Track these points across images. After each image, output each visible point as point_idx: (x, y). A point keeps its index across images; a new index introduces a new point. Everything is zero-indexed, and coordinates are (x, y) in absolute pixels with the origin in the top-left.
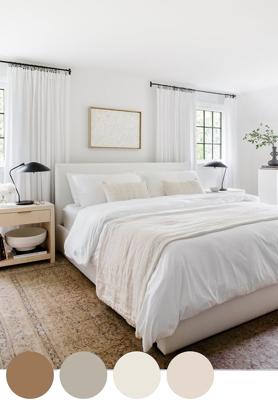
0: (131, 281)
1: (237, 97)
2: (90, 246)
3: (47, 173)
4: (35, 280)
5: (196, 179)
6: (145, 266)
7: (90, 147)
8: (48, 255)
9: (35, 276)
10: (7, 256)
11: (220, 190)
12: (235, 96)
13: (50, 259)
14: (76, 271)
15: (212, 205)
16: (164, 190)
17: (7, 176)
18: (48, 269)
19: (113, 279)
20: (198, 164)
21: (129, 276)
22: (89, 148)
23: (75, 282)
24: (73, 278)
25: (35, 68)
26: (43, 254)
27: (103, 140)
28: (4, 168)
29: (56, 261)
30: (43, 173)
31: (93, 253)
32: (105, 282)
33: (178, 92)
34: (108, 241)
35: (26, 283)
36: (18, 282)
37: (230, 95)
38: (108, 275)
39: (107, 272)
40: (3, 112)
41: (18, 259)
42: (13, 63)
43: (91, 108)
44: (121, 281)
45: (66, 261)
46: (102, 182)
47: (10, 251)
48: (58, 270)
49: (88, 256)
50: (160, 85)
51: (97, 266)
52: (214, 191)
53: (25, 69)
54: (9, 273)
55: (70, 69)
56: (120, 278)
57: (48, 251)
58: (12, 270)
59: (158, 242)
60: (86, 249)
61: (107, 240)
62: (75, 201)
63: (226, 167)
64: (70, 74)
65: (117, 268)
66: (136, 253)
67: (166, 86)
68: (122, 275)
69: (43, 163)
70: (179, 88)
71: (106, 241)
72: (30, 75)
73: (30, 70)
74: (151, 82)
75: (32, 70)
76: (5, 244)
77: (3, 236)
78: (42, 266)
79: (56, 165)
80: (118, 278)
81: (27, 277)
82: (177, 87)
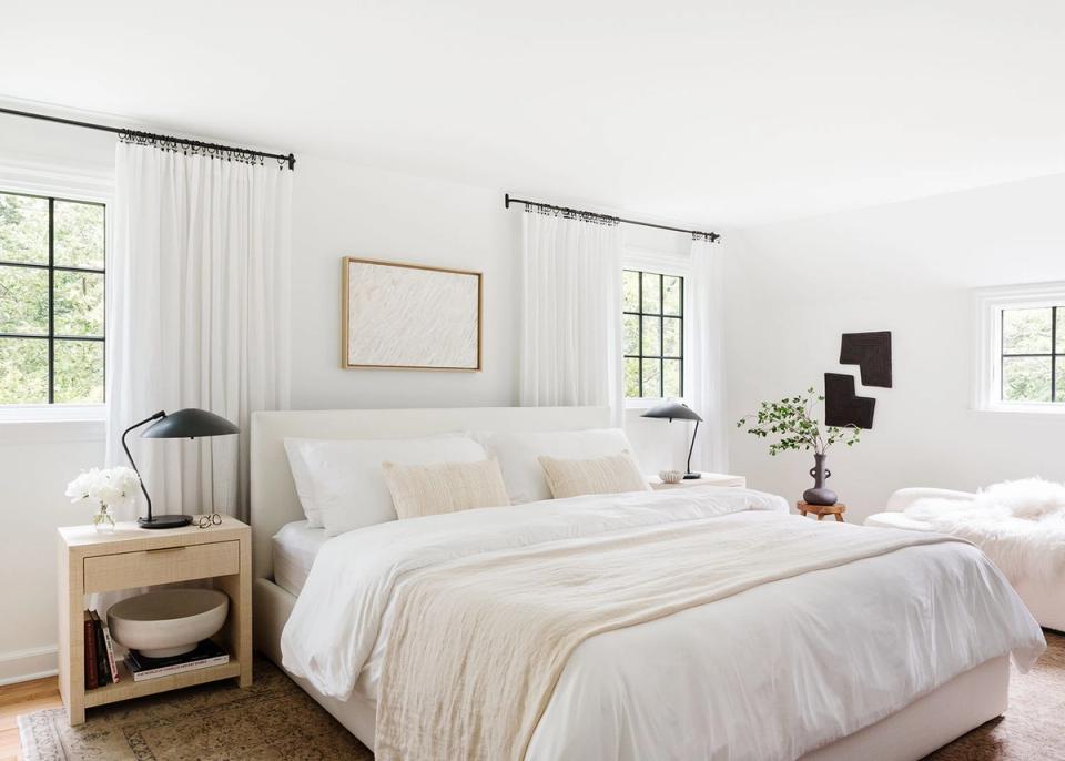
0: (479, 747)
1: (721, 239)
2: (356, 644)
3: (230, 439)
4: (197, 742)
5: (626, 451)
6: (516, 704)
7: (345, 364)
8: (234, 665)
9: (196, 730)
10: (114, 675)
11: (686, 478)
12: (718, 236)
13: (238, 678)
14: (313, 710)
15: (672, 521)
16: (546, 483)
17: (112, 446)
18: (234, 705)
19: (424, 739)
20: (628, 411)
21: (472, 730)
22: (343, 367)
23: (312, 742)
24: (305, 732)
25: (196, 147)
26: (218, 663)
27: (382, 345)
28: (104, 423)
29: (254, 680)
30: (217, 439)
31: (365, 664)
32: (403, 746)
33: (577, 223)
34: (406, 632)
35: (173, 750)
36: (147, 748)
37: (706, 234)
38: (411, 726)
39: (407, 717)
40: (102, 268)
41: (147, 682)
42: (131, 134)
43: (351, 260)
44: (450, 746)
45: (281, 681)
46: (383, 464)
47: (122, 658)
48: (262, 709)
49: (351, 674)
50: (531, 203)
51: (379, 701)
52: (670, 481)
53: (168, 150)
54: (123, 723)
55: (291, 155)
56: (446, 738)
57: (233, 657)
58: (130, 714)
59: (551, 639)
60: (346, 654)
61: (403, 630)
62: (307, 514)
63: (698, 419)
64: (291, 167)
65: (435, 710)
66: (490, 666)
67: (546, 206)
68: (452, 727)
69: (218, 411)
70: (580, 213)
71: (400, 633)
72: (181, 167)
73: (180, 155)
74: (507, 196)
75: (186, 153)
76: (108, 640)
77: (104, 618)
78: (215, 698)
79: (253, 415)
80: (438, 737)
81: (174, 731)
82: (573, 211)
